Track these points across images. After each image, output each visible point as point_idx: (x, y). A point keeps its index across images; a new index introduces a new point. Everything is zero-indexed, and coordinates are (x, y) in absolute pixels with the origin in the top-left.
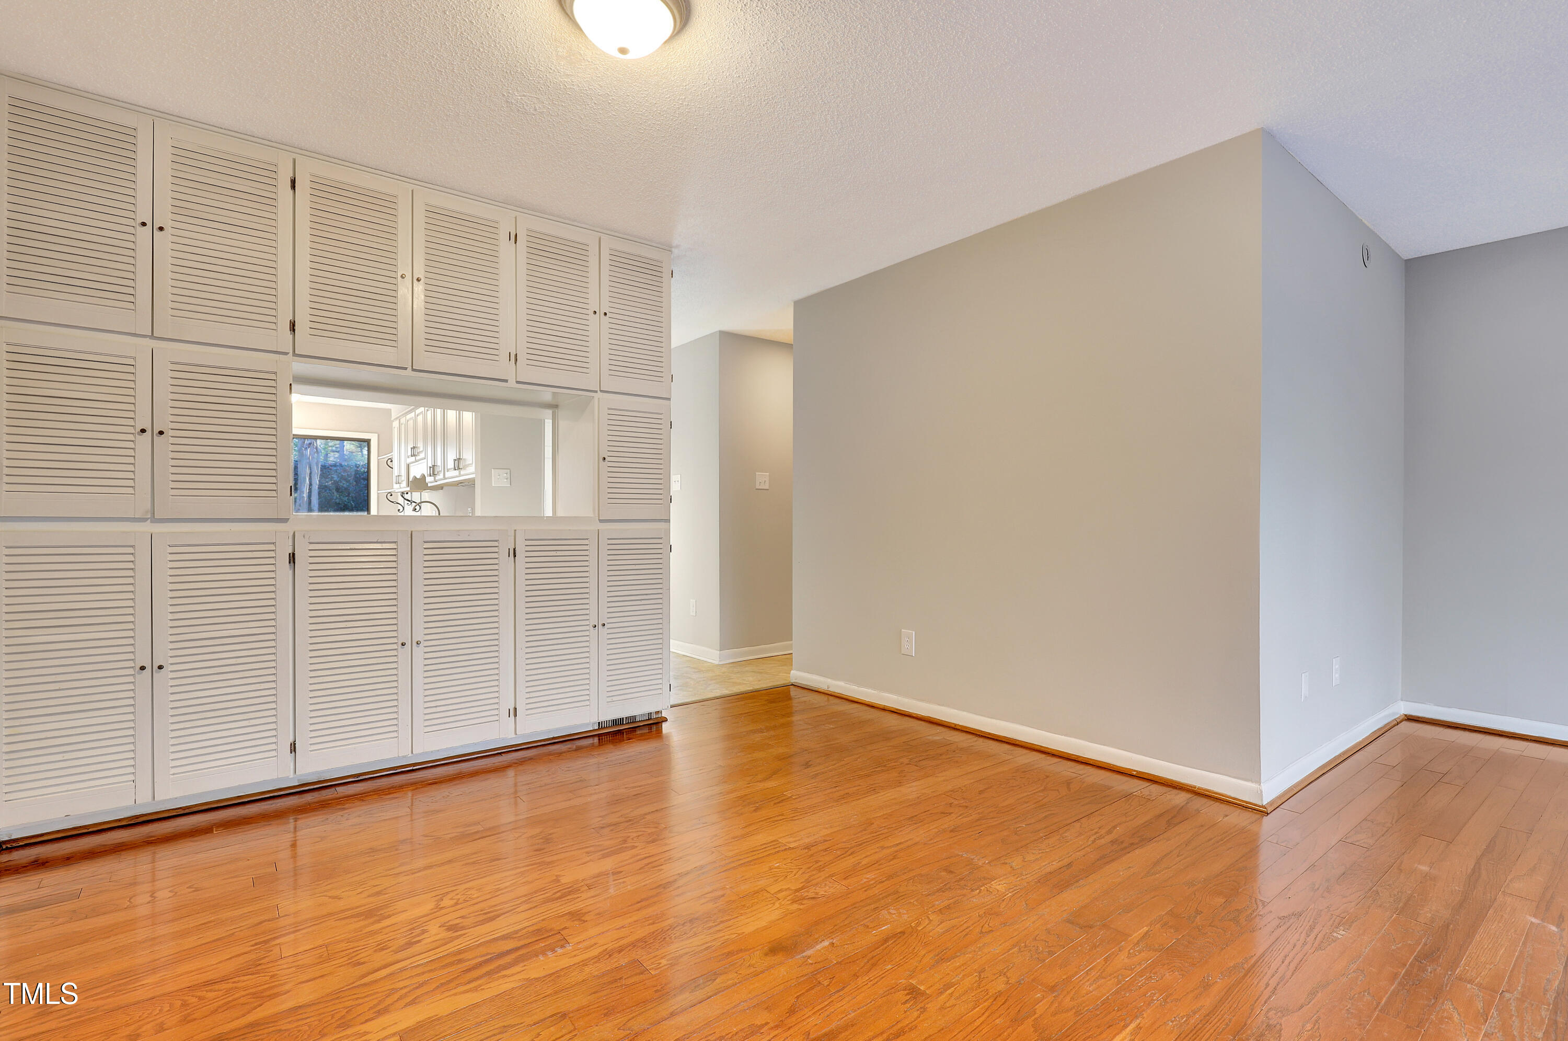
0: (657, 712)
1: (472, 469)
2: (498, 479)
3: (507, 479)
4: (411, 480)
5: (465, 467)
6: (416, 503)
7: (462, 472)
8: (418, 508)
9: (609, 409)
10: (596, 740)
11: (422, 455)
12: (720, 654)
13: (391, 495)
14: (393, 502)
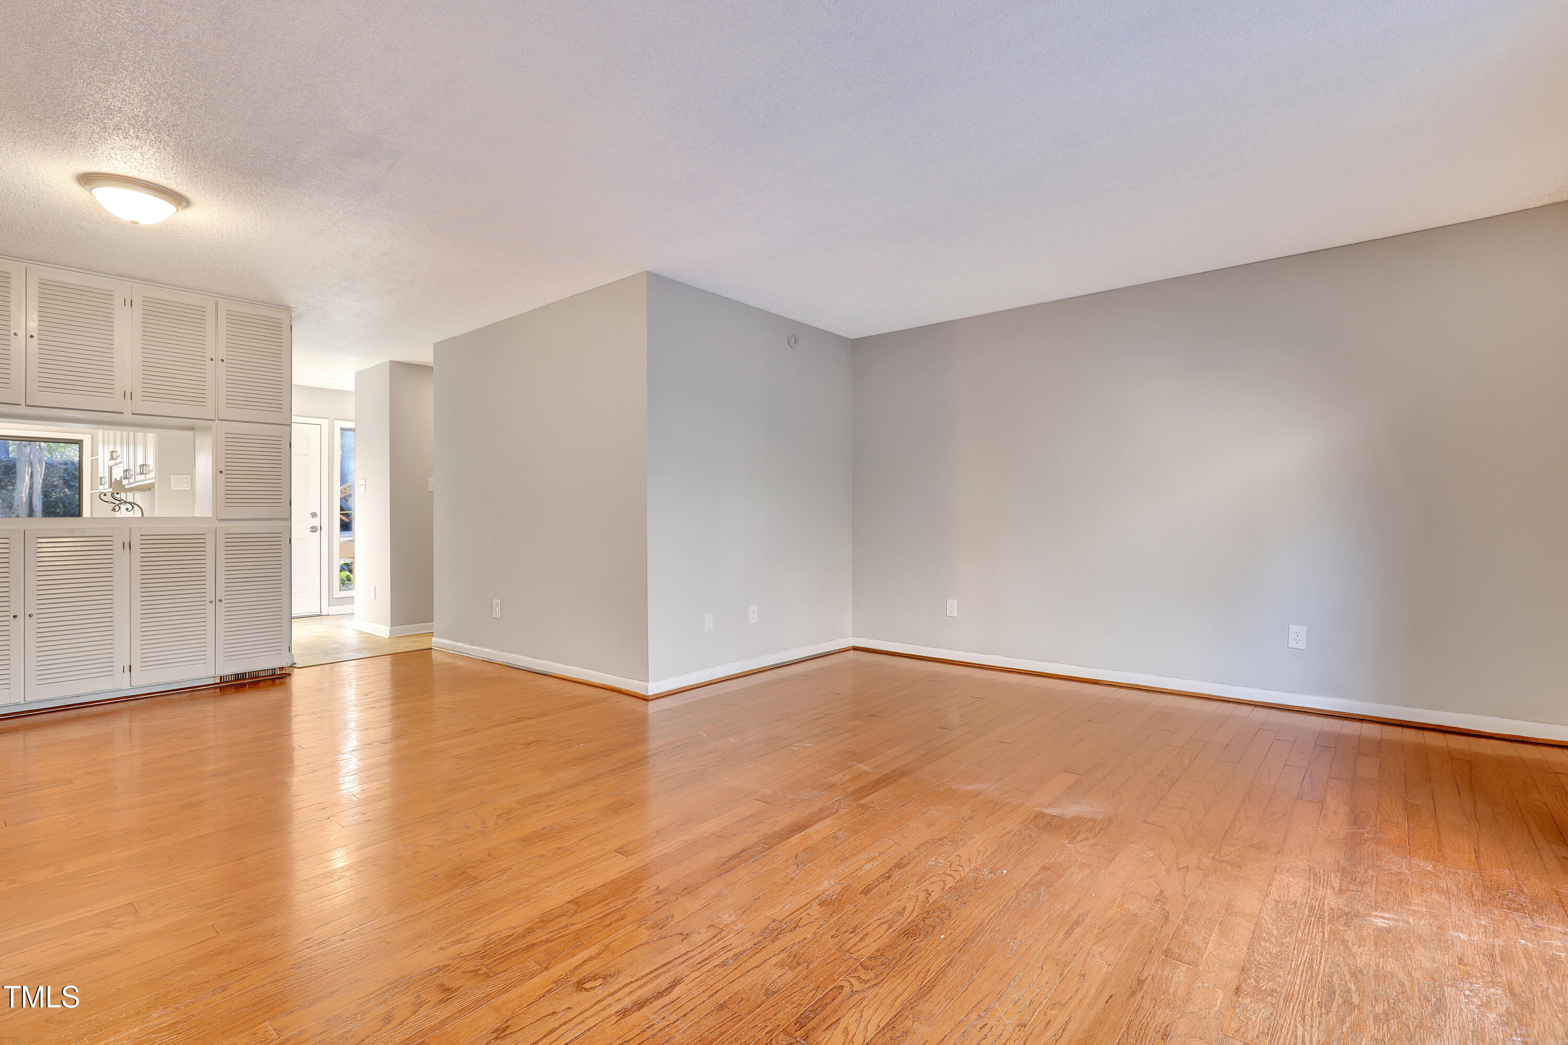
0: (281, 668)
1: (152, 475)
2: (178, 483)
3: (187, 483)
4: (113, 481)
5: (149, 472)
6: (115, 504)
7: (148, 476)
8: (117, 508)
9: (226, 433)
10: (218, 690)
11: (119, 460)
12: (390, 629)
13: (105, 495)
14: (107, 502)
